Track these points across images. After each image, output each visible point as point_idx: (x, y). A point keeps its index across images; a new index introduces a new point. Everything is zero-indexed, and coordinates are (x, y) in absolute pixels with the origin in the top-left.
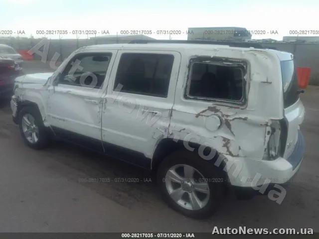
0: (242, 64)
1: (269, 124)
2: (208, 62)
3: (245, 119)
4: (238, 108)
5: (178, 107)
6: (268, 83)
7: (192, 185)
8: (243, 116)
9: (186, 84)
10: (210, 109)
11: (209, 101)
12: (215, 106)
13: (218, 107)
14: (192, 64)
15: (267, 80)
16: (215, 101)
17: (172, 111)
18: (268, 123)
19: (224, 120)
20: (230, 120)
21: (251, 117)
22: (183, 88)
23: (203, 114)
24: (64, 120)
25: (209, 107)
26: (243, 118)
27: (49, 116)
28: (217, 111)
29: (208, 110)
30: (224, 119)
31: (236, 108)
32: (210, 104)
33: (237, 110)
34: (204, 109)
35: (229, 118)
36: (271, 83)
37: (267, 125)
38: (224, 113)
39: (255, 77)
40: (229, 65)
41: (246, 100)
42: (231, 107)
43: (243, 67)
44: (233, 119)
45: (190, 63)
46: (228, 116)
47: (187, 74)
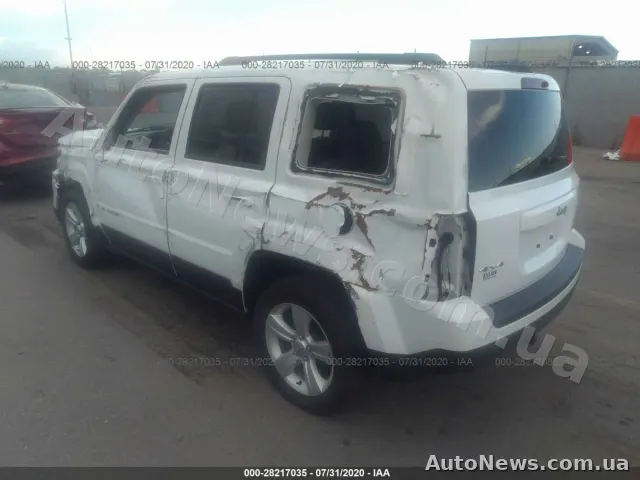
0: (391, 99)
1: (433, 225)
2: (335, 96)
3: (391, 213)
4: (380, 190)
5: (281, 189)
6: (433, 136)
7: (308, 346)
8: (387, 207)
9: (297, 141)
10: (332, 192)
11: (332, 176)
12: (341, 186)
13: (346, 189)
14: (308, 101)
15: (433, 131)
16: (341, 176)
17: (268, 197)
18: (430, 221)
19: (354, 214)
20: (366, 216)
21: (401, 209)
22: (291, 151)
23: (320, 202)
24: (117, 215)
25: (329, 189)
26: (388, 210)
27: (98, 206)
28: (343, 196)
29: (328, 193)
30: (354, 212)
31: (375, 190)
32: (332, 183)
33: (377, 194)
34: (321, 193)
35: (364, 212)
36: (438, 137)
37: (428, 226)
38: (357, 201)
39: (411, 125)
40: (369, 101)
41: (393, 173)
42: (369, 189)
43: (392, 105)
44: (371, 214)
45: (305, 99)
46: (361, 207)
47: (298, 122)
